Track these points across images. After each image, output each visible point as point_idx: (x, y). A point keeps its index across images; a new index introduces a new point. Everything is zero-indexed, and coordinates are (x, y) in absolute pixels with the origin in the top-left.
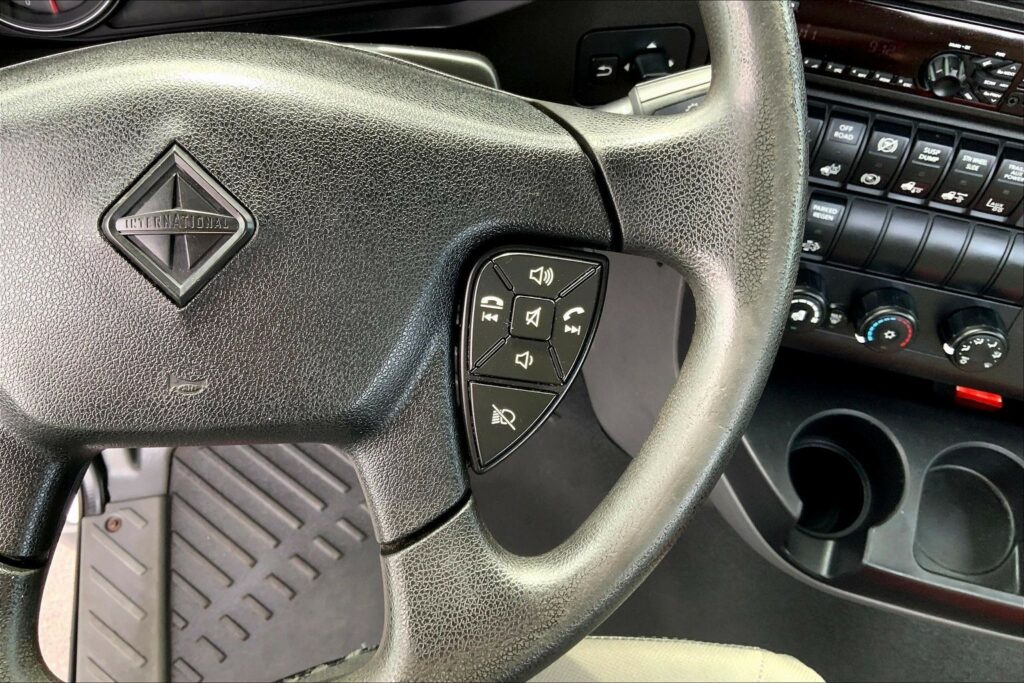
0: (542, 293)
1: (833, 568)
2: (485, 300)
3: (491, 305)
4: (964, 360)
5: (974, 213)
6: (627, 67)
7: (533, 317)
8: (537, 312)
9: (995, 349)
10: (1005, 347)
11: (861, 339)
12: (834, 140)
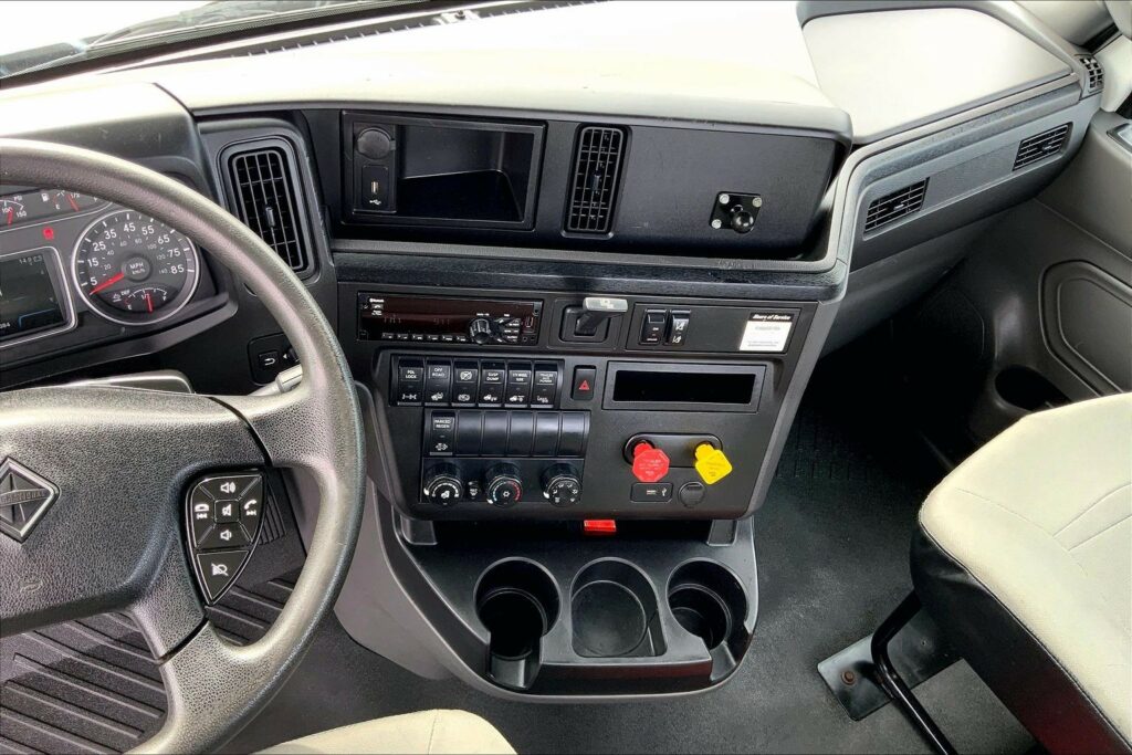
0: (227, 498)
1: (526, 682)
2: (197, 508)
3: (202, 509)
4: (557, 500)
5: (533, 406)
6: (285, 356)
7: (227, 511)
8: (229, 507)
9: (573, 488)
10: (580, 486)
11: (490, 502)
12: (434, 378)
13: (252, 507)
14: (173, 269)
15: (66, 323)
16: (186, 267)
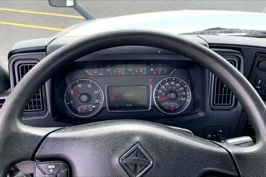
6: (214, 136)
14: (182, 99)
15: (148, 108)
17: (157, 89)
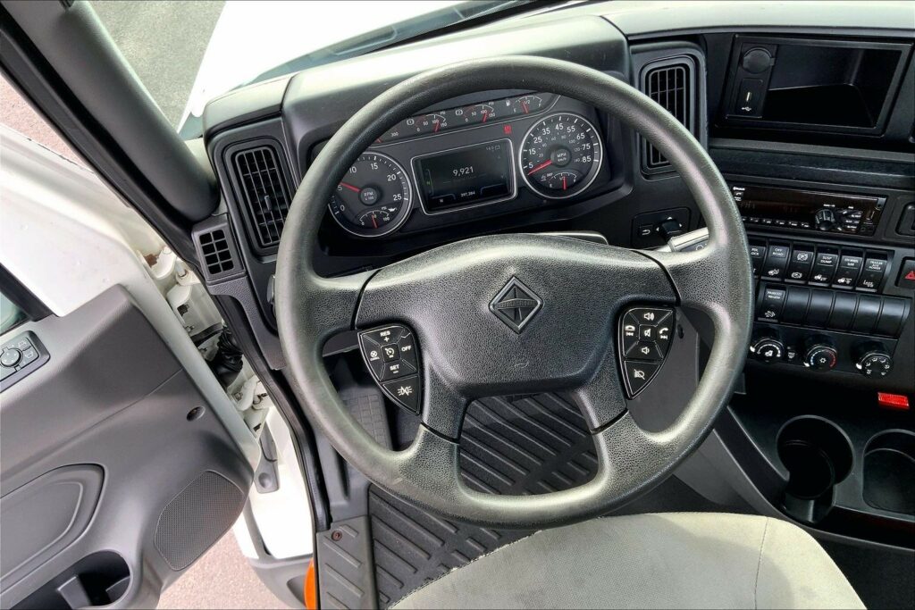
0: (648, 324)
1: (814, 518)
2: (627, 327)
3: (630, 329)
4: (869, 372)
5: (858, 289)
6: (658, 229)
7: (647, 333)
8: (649, 331)
9: (885, 363)
10: (891, 363)
11: (807, 365)
12: (775, 256)
13: (664, 333)
14: (584, 158)
15: (511, 194)
16: (592, 158)
17: (527, 146)
